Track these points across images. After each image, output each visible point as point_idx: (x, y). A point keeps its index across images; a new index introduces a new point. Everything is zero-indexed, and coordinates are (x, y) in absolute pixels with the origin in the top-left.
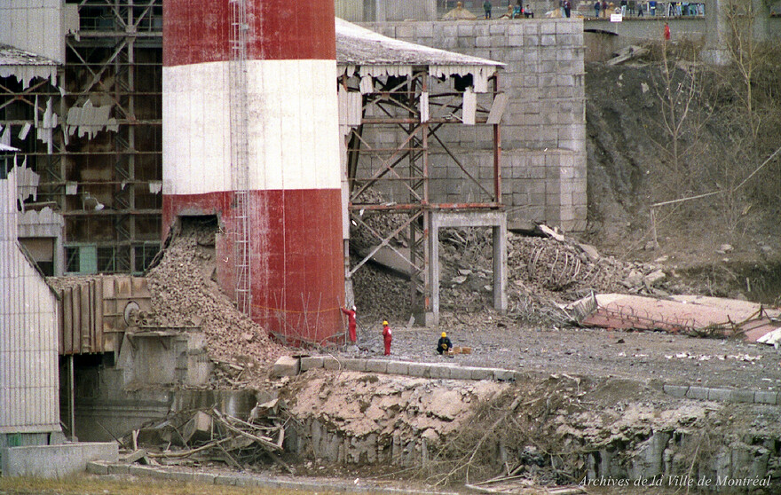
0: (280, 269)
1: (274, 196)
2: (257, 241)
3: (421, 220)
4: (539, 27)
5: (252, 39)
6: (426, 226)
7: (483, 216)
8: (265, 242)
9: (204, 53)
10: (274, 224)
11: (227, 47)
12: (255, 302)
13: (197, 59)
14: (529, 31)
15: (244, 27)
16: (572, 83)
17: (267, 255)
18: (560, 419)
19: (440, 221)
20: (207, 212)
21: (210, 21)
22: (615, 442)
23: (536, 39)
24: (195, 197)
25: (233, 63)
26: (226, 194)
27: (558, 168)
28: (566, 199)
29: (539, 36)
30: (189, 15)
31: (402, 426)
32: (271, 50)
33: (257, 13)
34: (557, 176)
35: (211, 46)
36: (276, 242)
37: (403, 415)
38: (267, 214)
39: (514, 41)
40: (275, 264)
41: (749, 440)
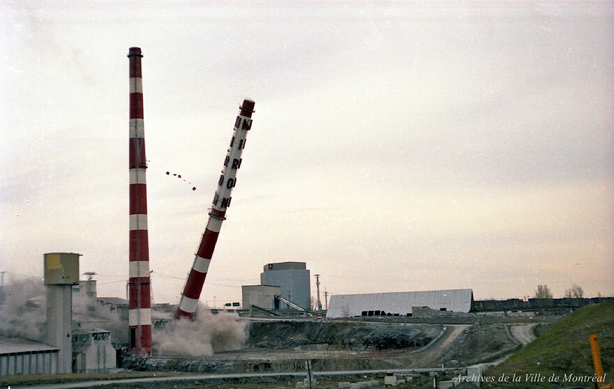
0: (143, 335)
1: (143, 325)
2: (140, 331)
5: (140, 306)
8: (142, 332)
11: (137, 307)
12: (140, 339)
13: (133, 309)
15: (139, 304)
20: (134, 328)
21: (135, 304)
24: (133, 326)
25: (138, 309)
30: (133, 303)
32: (143, 307)
33: (141, 303)
35: (135, 307)
38: (142, 328)
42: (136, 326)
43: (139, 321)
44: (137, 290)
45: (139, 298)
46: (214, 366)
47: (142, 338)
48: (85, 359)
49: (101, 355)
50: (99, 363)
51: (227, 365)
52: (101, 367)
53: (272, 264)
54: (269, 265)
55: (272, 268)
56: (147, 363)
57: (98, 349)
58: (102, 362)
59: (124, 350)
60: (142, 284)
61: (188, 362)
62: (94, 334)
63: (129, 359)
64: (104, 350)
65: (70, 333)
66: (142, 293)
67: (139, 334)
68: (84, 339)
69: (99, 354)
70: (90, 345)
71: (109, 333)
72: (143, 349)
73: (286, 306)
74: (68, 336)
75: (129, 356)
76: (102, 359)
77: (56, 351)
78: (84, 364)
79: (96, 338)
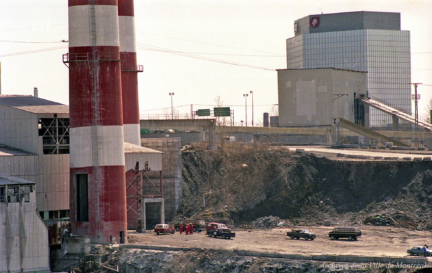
0: (108, 190)
1: (106, 167)
2: (100, 182)
3: (140, 201)
4: (168, 140)
5: (99, 119)
6: (142, 203)
7: (158, 199)
8: (103, 182)
9: (84, 123)
10: (106, 176)
11: (91, 122)
12: (100, 200)
13: (81, 125)
14: (164, 141)
15: (96, 115)
16: (178, 157)
17: (104, 186)
18: (206, 263)
19: (146, 200)
20: (85, 173)
21: (85, 113)
22: (224, 269)
23: (166, 144)
24: (81, 168)
25: (93, 127)
26: (91, 167)
27: (174, 184)
28: (177, 193)
29: (168, 143)
30: (79, 112)
31: (155, 265)
32: (105, 123)
33: (100, 111)
34: (174, 186)
35: (86, 121)
36: (106, 182)
37: (155, 262)
38: (104, 173)
39: (159, 145)
40: (106, 189)
41: (268, 268)
42: (91, 169)
43: (96, 155)
44: (90, 79)
45: (96, 99)
47: (105, 199)
50: (8, 259)
52: (15, 268)
53: (317, 17)
54: (312, 18)
55: (317, 25)
56: (122, 259)
58: (15, 256)
59: (63, 227)
60: (103, 64)
63: (77, 248)
66: (103, 85)
67: (96, 187)
71: (30, 185)
72: (108, 226)
75: (75, 241)
76: (15, 250)
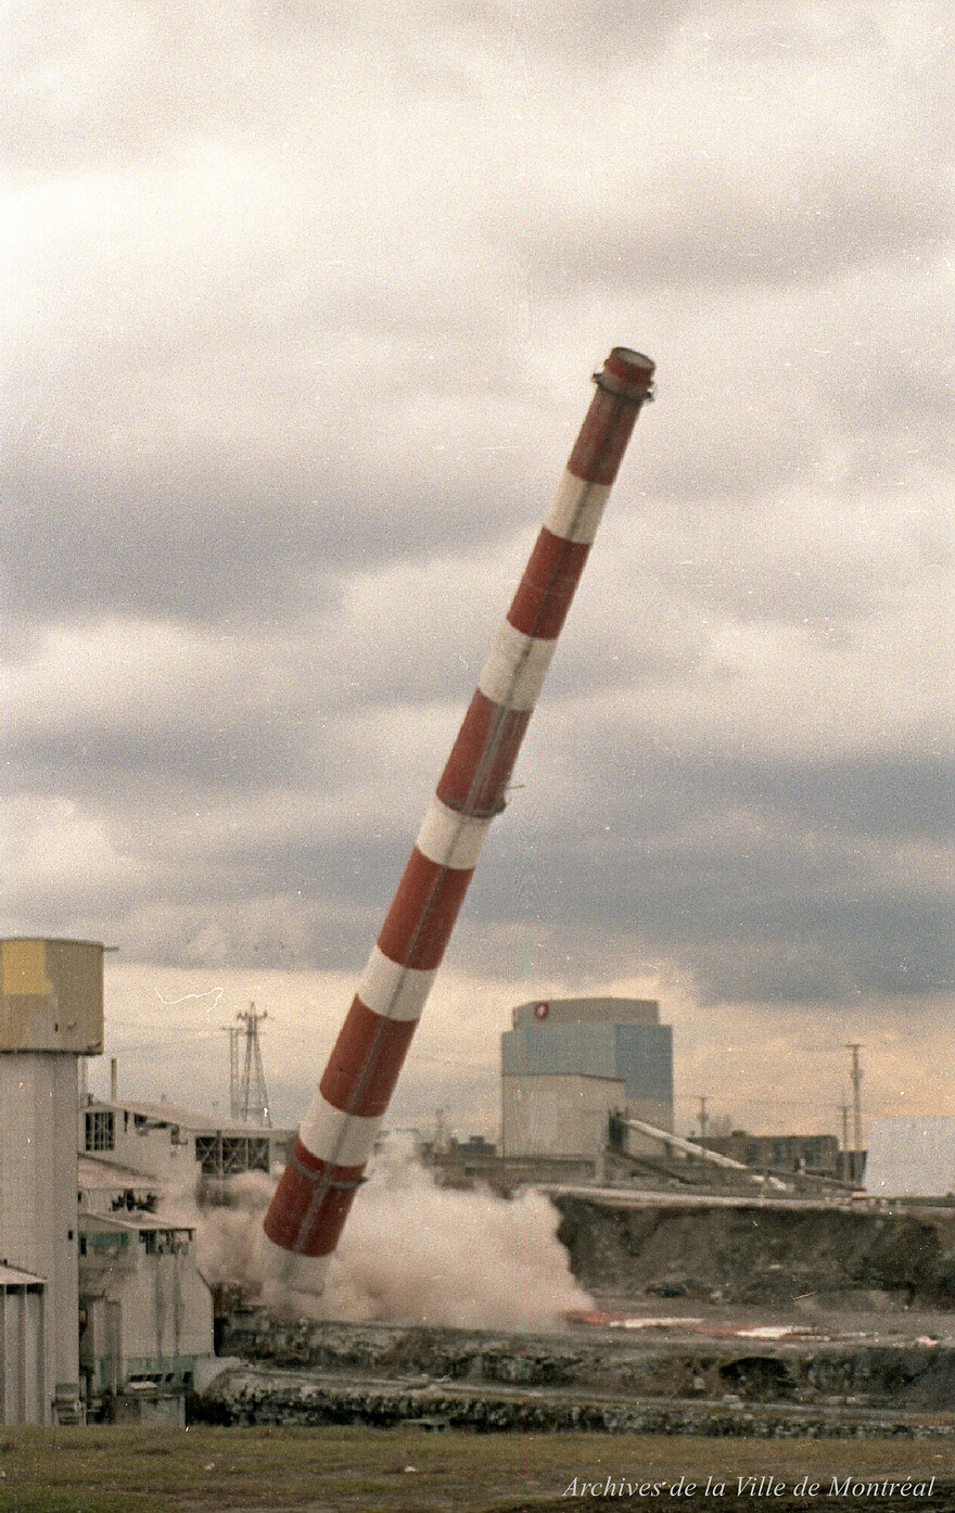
46: (570, 1362)
48: (118, 1319)
49: (167, 1307)
50: (160, 1335)
51: (614, 1359)
52: (168, 1351)
57: (157, 1284)
58: (168, 1332)
61: (470, 1346)
62: (143, 1233)
64: (177, 1291)
65: (74, 1228)
68: (112, 1251)
69: (159, 1305)
70: (132, 1270)
73: (662, 1146)
74: (70, 1236)
76: (170, 1324)
77: (36, 1289)
78: (113, 1338)
79: (149, 1250)
